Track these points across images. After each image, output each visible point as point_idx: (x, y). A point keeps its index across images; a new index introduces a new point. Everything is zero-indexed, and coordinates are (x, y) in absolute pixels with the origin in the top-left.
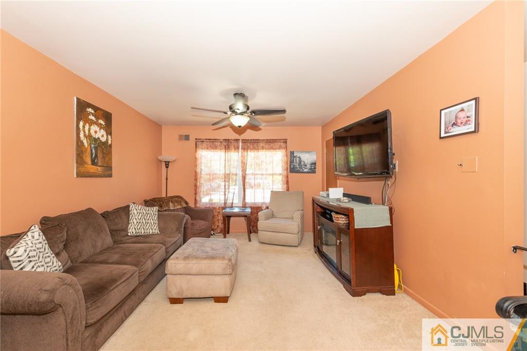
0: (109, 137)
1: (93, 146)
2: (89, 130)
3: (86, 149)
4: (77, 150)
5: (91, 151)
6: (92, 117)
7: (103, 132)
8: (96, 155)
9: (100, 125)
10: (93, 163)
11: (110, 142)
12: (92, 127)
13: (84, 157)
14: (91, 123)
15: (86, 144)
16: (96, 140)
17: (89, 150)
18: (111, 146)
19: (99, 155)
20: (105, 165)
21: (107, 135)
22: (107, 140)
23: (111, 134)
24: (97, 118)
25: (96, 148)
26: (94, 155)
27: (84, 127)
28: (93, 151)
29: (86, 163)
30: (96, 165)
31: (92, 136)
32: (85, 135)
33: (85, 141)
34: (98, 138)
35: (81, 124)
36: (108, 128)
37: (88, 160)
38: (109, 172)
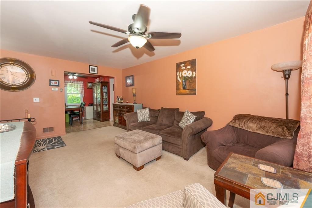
0: (194, 73)
1: (183, 81)
2: (182, 74)
3: (180, 83)
4: (176, 84)
5: (183, 83)
6: (184, 68)
7: (190, 72)
8: (185, 85)
9: (188, 70)
10: (184, 88)
11: (194, 75)
12: (183, 72)
13: (179, 86)
14: (183, 70)
15: (180, 81)
16: (185, 77)
17: (182, 83)
18: (195, 77)
19: (188, 84)
20: (191, 89)
21: (192, 72)
22: (192, 75)
23: (195, 71)
24: (186, 66)
25: (185, 81)
26: (184, 85)
27: (179, 74)
28: (184, 83)
29: (180, 89)
30: (186, 89)
31: (183, 76)
32: (180, 77)
34: (187, 76)
35: (178, 73)
36: (193, 69)
37: (181, 87)
38: (194, 92)
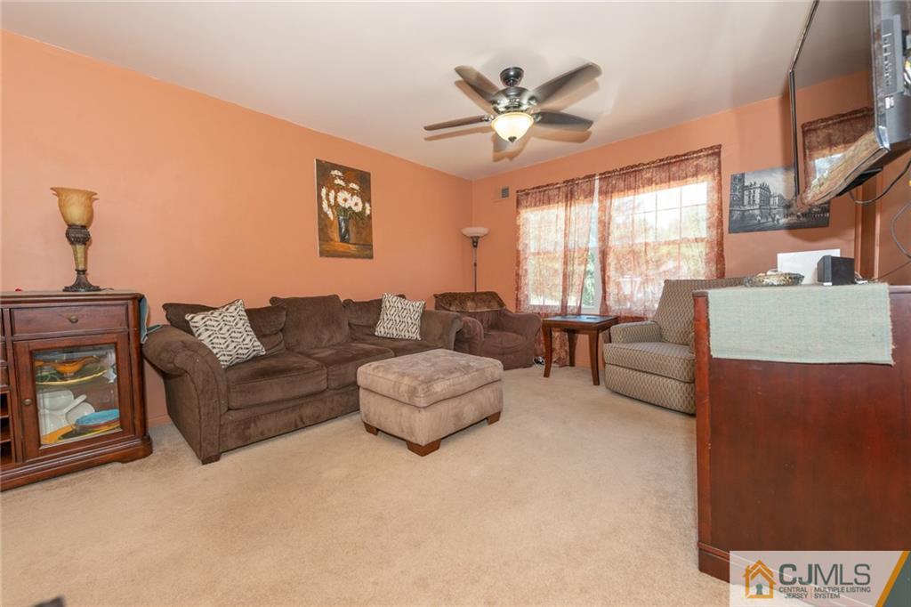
0: (367, 205)
1: (341, 218)
2: (336, 198)
3: (332, 223)
4: (319, 224)
5: (340, 225)
6: (338, 181)
7: (356, 199)
8: (347, 230)
9: (352, 192)
10: (343, 239)
11: (368, 212)
12: (339, 194)
13: (329, 232)
14: (338, 189)
15: (331, 217)
16: (345, 210)
17: (336, 222)
18: (370, 217)
19: (352, 229)
20: (361, 243)
21: (363, 203)
22: (364, 208)
23: (369, 201)
24: (347, 181)
25: (345, 220)
26: (343, 230)
27: (327, 195)
28: (343, 224)
29: (332, 240)
30: (348, 243)
31: (339, 205)
32: (329, 205)
33: (330, 213)
34: (350, 208)
35: (324, 191)
36: (365, 195)
37: (336, 236)
38: (368, 252)
